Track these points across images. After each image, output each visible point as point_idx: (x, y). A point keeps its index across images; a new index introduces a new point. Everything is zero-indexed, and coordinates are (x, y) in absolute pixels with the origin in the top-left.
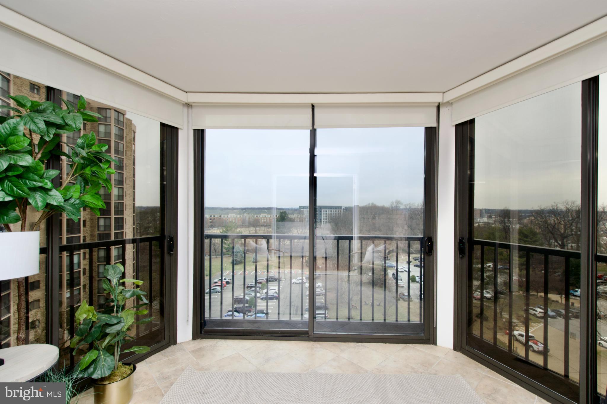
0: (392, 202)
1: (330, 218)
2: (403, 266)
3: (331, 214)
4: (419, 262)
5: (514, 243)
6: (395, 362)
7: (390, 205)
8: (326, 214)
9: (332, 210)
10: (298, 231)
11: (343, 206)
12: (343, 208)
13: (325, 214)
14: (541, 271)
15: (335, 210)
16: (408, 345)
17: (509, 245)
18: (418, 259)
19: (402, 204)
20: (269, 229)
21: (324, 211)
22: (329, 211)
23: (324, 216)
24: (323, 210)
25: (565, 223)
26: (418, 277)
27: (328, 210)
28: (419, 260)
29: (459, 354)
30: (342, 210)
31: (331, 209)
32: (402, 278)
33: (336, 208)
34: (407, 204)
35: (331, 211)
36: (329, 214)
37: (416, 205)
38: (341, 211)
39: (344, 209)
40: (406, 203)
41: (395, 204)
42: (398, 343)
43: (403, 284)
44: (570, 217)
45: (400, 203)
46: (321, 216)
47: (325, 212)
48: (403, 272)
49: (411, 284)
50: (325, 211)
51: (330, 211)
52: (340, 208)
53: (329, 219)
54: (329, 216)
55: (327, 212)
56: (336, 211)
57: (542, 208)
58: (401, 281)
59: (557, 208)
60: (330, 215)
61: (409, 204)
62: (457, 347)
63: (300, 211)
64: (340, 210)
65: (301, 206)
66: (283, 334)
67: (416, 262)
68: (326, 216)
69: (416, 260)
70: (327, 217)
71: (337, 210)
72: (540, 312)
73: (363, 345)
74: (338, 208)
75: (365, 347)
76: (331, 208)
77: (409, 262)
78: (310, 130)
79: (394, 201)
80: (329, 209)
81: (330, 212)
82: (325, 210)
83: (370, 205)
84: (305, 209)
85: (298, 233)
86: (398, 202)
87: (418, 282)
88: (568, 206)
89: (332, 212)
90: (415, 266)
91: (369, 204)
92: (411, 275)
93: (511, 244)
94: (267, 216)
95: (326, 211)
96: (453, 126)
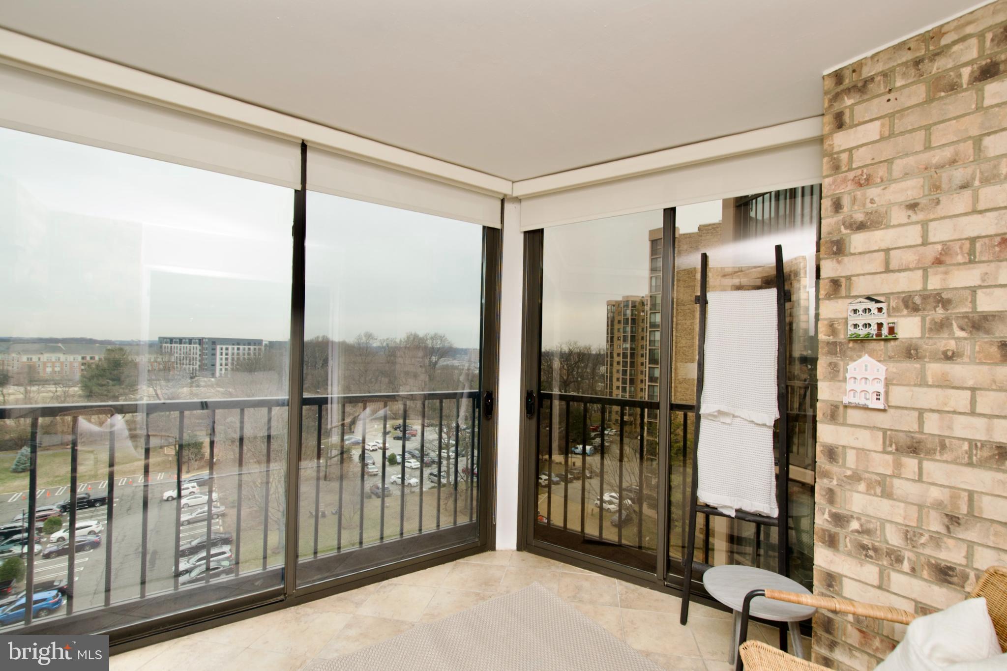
0: (359, 336)
1: (235, 363)
2: (377, 441)
3: (238, 354)
4: (401, 431)
5: (556, 392)
6: (449, 593)
7: (356, 340)
8: (227, 354)
9: (241, 347)
10: (155, 391)
11: (264, 339)
12: (264, 343)
13: (224, 354)
14: (546, 427)
15: (247, 347)
16: (458, 561)
17: (552, 394)
18: (399, 428)
19: (376, 339)
20: (71, 389)
21: (222, 349)
22: (233, 349)
23: (221, 359)
24: (218, 347)
25: (568, 368)
26: (399, 455)
27: (230, 347)
28: (401, 429)
29: (525, 554)
30: (263, 348)
31: (238, 344)
32: (375, 461)
33: (249, 344)
34: (384, 340)
35: (238, 349)
36: (233, 354)
37: (398, 341)
38: (260, 349)
39: (266, 345)
40: (382, 338)
41: (364, 338)
42: (444, 563)
43: (377, 470)
44: (572, 360)
45: (372, 338)
46: (215, 359)
47: (224, 351)
48: (376, 450)
49: (388, 469)
50: (224, 349)
51: (236, 349)
52: (258, 342)
53: (232, 364)
54: (233, 359)
55: (230, 352)
56: (249, 349)
57: (548, 350)
58: (374, 466)
59: (561, 349)
60: (235, 357)
61: (388, 339)
62: (523, 545)
63: (161, 347)
64: (257, 347)
65: (164, 338)
66: (224, 610)
67: (396, 431)
68: (227, 359)
69: (396, 429)
70: (230, 361)
71: (252, 347)
72: (545, 480)
73: (390, 583)
74: (255, 344)
75: (396, 585)
76: (238, 342)
77: (385, 433)
78: (296, 191)
79: (362, 334)
80: (233, 345)
81: (236, 351)
82: (224, 347)
83: (320, 339)
84: (176, 343)
85: (157, 395)
86: (369, 336)
87: (399, 464)
88: (571, 348)
89: (241, 351)
90: (395, 438)
91: (318, 337)
92: (388, 454)
93: (553, 393)
94: (62, 357)
95: (227, 349)
96: (521, 232)
